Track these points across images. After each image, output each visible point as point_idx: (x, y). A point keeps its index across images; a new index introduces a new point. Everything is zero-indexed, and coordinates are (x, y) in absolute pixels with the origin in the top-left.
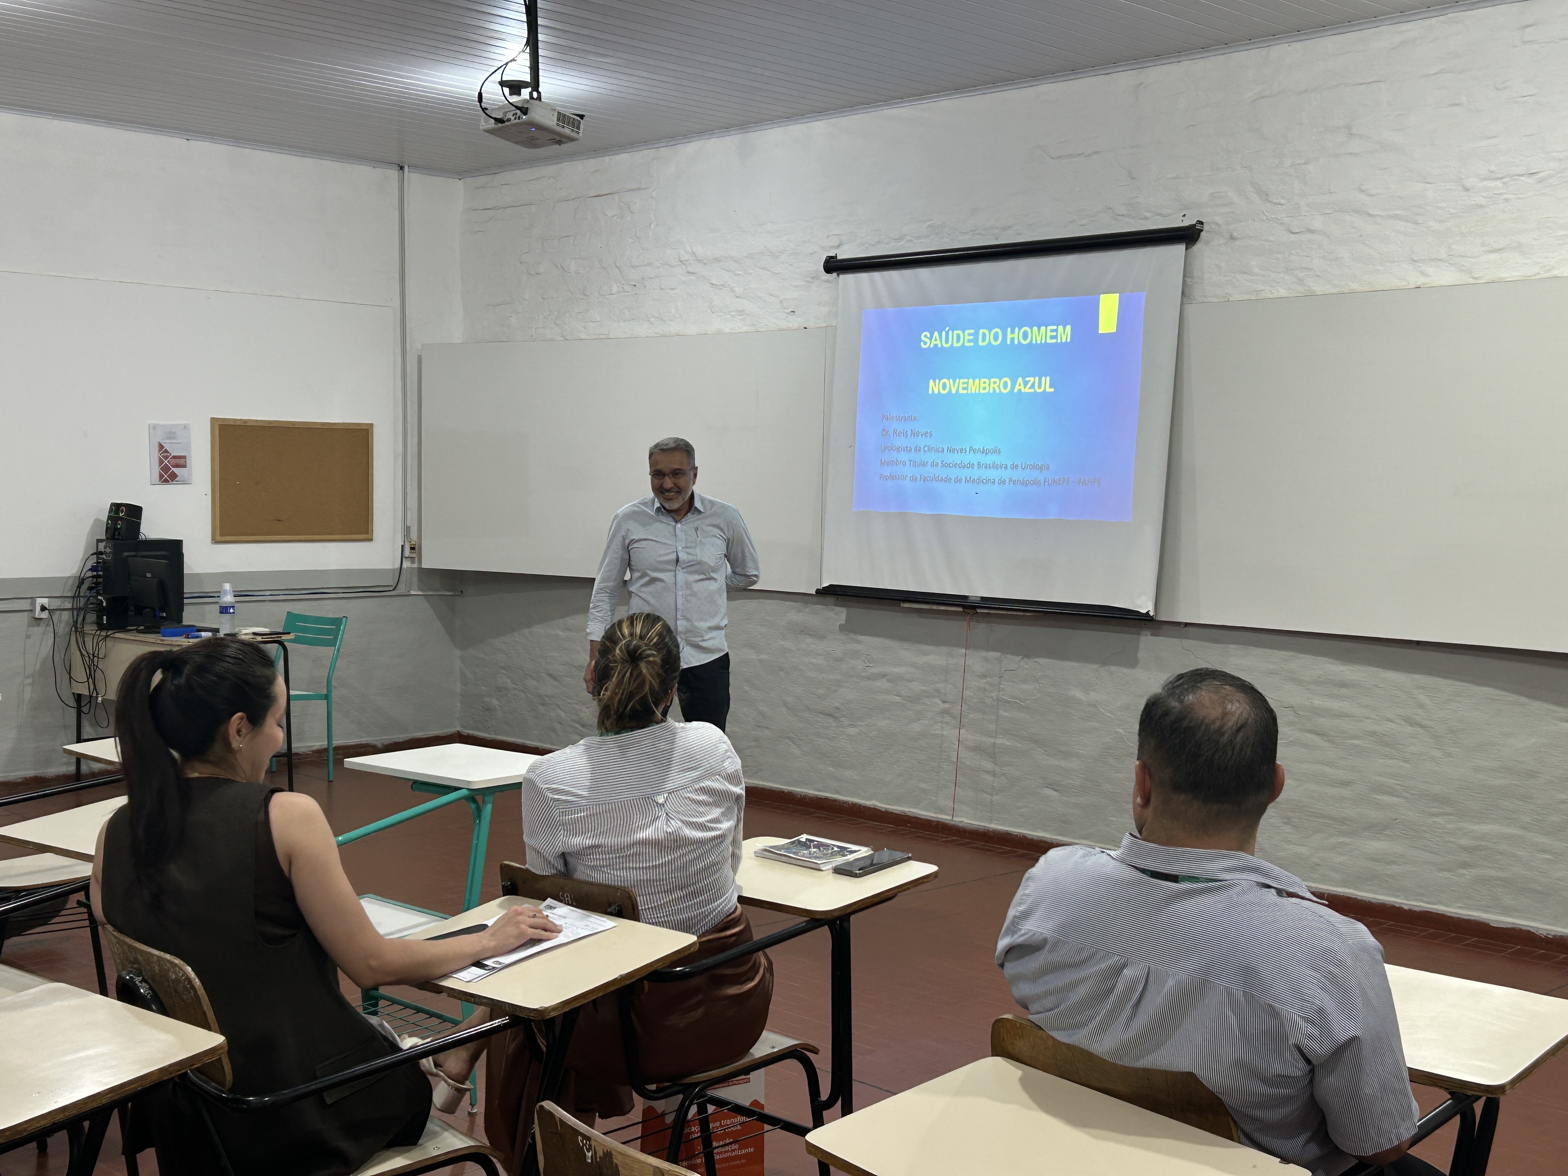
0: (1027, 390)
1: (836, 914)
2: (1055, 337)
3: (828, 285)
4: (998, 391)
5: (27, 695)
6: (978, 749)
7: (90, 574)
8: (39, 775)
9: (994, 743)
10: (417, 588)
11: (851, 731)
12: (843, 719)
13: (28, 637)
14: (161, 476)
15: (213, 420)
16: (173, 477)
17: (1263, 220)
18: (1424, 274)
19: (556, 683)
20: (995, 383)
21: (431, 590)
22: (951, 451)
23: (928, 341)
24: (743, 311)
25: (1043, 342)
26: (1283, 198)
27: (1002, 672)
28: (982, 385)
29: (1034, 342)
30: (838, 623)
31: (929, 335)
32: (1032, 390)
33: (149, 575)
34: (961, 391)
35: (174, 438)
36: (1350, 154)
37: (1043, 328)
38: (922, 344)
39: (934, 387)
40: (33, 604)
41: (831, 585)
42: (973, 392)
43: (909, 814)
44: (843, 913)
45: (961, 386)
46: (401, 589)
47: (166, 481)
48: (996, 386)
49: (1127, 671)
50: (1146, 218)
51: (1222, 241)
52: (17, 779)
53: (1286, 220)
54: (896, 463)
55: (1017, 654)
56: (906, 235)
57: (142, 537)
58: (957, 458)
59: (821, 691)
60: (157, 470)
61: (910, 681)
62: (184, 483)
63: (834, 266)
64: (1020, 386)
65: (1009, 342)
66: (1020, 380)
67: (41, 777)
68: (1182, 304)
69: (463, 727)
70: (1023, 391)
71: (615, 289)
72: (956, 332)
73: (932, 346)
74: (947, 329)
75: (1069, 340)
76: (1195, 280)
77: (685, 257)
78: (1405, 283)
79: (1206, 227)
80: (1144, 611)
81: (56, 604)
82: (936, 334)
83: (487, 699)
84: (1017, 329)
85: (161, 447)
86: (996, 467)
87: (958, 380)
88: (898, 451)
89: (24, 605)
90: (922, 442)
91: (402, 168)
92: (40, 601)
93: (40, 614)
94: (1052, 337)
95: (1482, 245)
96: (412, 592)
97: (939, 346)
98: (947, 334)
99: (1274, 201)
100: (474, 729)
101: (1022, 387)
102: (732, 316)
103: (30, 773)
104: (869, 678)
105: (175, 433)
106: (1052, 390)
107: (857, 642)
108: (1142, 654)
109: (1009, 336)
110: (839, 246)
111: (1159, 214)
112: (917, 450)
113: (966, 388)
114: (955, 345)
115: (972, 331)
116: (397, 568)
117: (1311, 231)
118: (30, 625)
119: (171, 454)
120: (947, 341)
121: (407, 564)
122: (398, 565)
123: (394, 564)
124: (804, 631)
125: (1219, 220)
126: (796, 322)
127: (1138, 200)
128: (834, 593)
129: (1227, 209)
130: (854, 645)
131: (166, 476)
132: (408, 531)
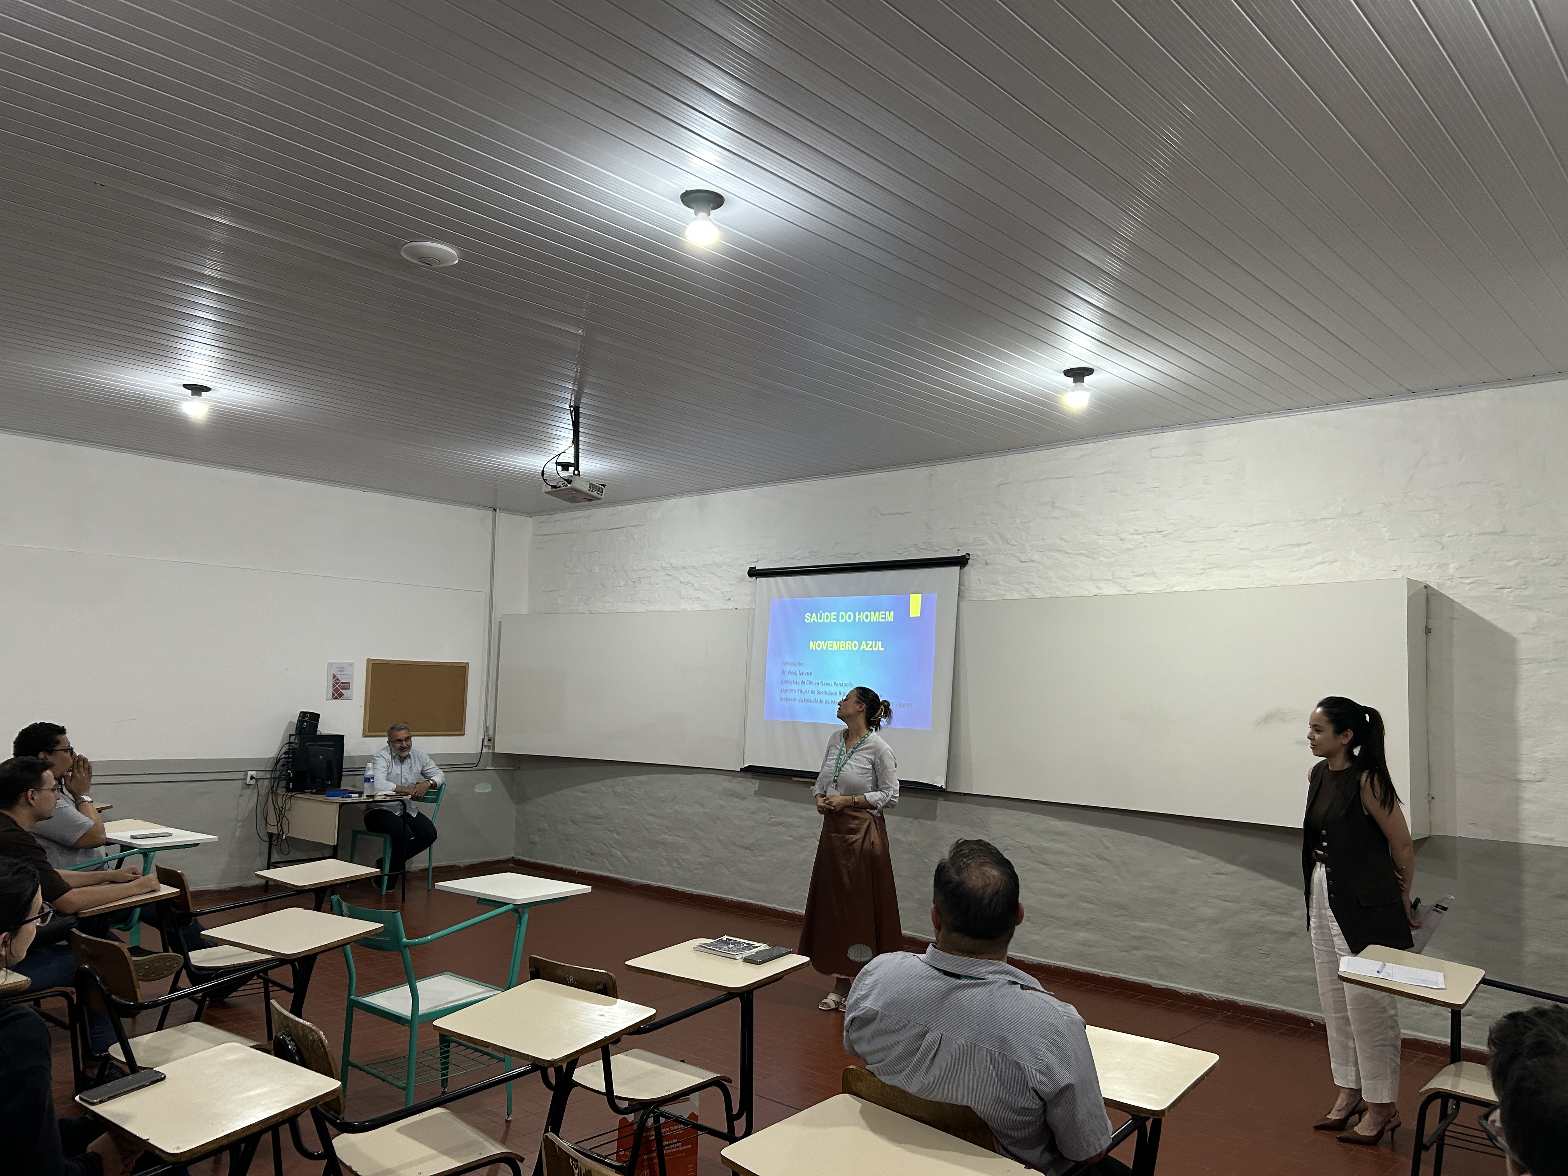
0: (868, 649)
1: (744, 990)
2: (885, 618)
3: (750, 584)
4: (850, 649)
5: (237, 834)
7: (284, 756)
8: (241, 886)
10: (490, 763)
11: (760, 858)
12: (756, 851)
13: (241, 796)
14: (333, 695)
15: (369, 660)
16: (341, 695)
17: (1004, 554)
18: (1099, 588)
19: (576, 827)
20: (849, 644)
21: (500, 766)
22: (823, 685)
23: (809, 618)
24: (698, 598)
25: (878, 621)
26: (1016, 541)
28: (841, 645)
29: (872, 621)
30: (754, 790)
31: (810, 615)
32: (871, 649)
33: (321, 757)
34: (829, 649)
35: (343, 671)
36: (1054, 518)
37: (877, 613)
38: (806, 620)
39: (813, 645)
40: (246, 775)
41: (750, 766)
42: (836, 649)
43: (796, 913)
44: (748, 989)
45: (829, 645)
46: (481, 766)
47: (336, 698)
48: (849, 646)
49: (929, 822)
50: (937, 551)
51: (980, 566)
52: (227, 888)
53: (1018, 554)
54: (791, 691)
57: (318, 733)
58: (826, 689)
59: (742, 833)
60: (331, 691)
61: (798, 827)
63: (754, 573)
64: (863, 647)
65: (857, 621)
66: (864, 643)
68: (958, 601)
69: (516, 854)
70: (866, 649)
71: (622, 583)
72: (826, 613)
73: (812, 622)
74: (821, 611)
75: (892, 620)
76: (967, 587)
77: (664, 565)
78: (1088, 593)
79: (971, 557)
80: (940, 786)
81: (261, 775)
82: (814, 614)
83: (531, 836)
84: (862, 613)
85: (334, 676)
87: (827, 642)
88: (792, 684)
89: (241, 775)
90: (806, 678)
91: (495, 510)
92: (250, 773)
93: (250, 781)
94: (882, 618)
95: (1132, 572)
96: (488, 768)
97: (816, 621)
98: (821, 614)
99: (1011, 543)
100: (522, 856)
101: (865, 647)
102: (692, 601)
103: (236, 884)
104: (772, 825)
105: (344, 668)
106: (883, 649)
107: (765, 801)
108: (938, 812)
109: (857, 616)
110: (757, 562)
111: (944, 549)
112: (803, 683)
113: (832, 647)
114: (826, 621)
115: (835, 613)
116: (479, 753)
117: (1032, 561)
118: (243, 788)
119: (340, 681)
120: (821, 619)
121: (485, 750)
122: (479, 751)
123: (477, 750)
124: (733, 794)
125: (979, 553)
126: (731, 605)
127: (931, 540)
128: (752, 771)
129: (984, 547)
130: (764, 803)
131: (336, 695)
132: (487, 729)
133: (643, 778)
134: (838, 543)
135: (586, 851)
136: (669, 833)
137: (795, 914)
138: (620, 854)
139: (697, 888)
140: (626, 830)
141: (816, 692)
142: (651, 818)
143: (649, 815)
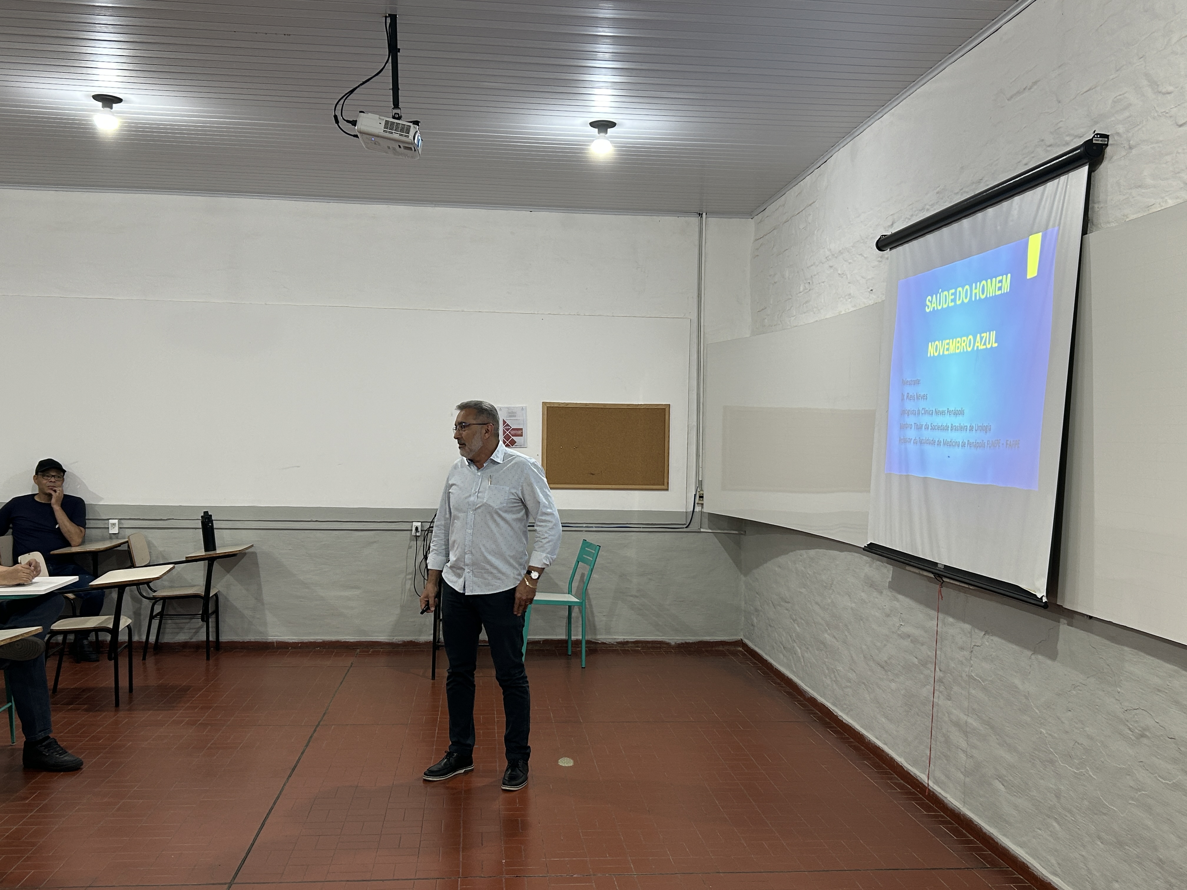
0: (982, 347)
2: (1001, 288)
3: (878, 262)
4: (965, 350)
6: (957, 724)
8: (413, 640)
9: (966, 722)
10: (707, 527)
11: (893, 686)
12: (889, 673)
13: (410, 547)
15: (544, 403)
16: (512, 442)
17: (1154, 118)
19: (774, 610)
20: (964, 341)
21: (719, 529)
22: (937, 413)
23: (930, 304)
24: (850, 294)
25: (994, 295)
26: (1171, 84)
27: (972, 646)
28: (957, 345)
29: (988, 296)
30: (888, 580)
31: (930, 300)
32: (985, 347)
34: (946, 352)
35: (515, 416)
37: (994, 279)
38: (927, 308)
39: (931, 349)
40: (413, 526)
41: (871, 543)
42: (952, 353)
43: (918, 778)
45: (946, 347)
46: (694, 527)
48: (964, 344)
49: (1049, 662)
50: (1067, 144)
51: (1123, 153)
52: (399, 641)
53: (1174, 111)
55: (981, 630)
56: (925, 205)
58: (940, 420)
59: (879, 644)
61: (922, 644)
62: (521, 447)
63: (882, 244)
65: (973, 299)
66: (978, 336)
67: (414, 642)
69: (744, 636)
70: (980, 348)
71: (802, 289)
72: (945, 293)
73: (932, 310)
74: (940, 290)
75: (1008, 290)
76: (1102, 205)
77: (828, 253)
80: (1039, 596)
83: (752, 617)
84: (978, 284)
86: (962, 428)
87: (944, 341)
88: (908, 415)
89: (408, 526)
90: (922, 404)
91: (700, 215)
92: (415, 524)
93: (415, 532)
94: (998, 289)
96: (702, 530)
97: (936, 309)
98: (940, 296)
99: (1164, 90)
101: (979, 344)
102: (845, 299)
104: (902, 636)
105: (516, 413)
106: (996, 345)
108: (1061, 646)
109: (974, 291)
110: (892, 225)
111: (1076, 136)
112: (919, 413)
113: (948, 349)
114: (943, 306)
115: (954, 291)
116: (690, 511)
118: (411, 540)
119: (511, 427)
120: (940, 303)
121: (698, 509)
122: (692, 509)
123: (687, 508)
124: (872, 585)
125: (1121, 129)
126: (871, 300)
127: (1060, 125)
128: (873, 549)
129: (1127, 114)
130: (895, 602)
131: (507, 442)
132: (700, 484)
133: (812, 552)
134: (962, 168)
135: (781, 643)
136: (829, 631)
137: (917, 780)
138: (799, 651)
139: (847, 714)
140: (803, 621)
141: (930, 428)
142: (817, 608)
143: (817, 603)
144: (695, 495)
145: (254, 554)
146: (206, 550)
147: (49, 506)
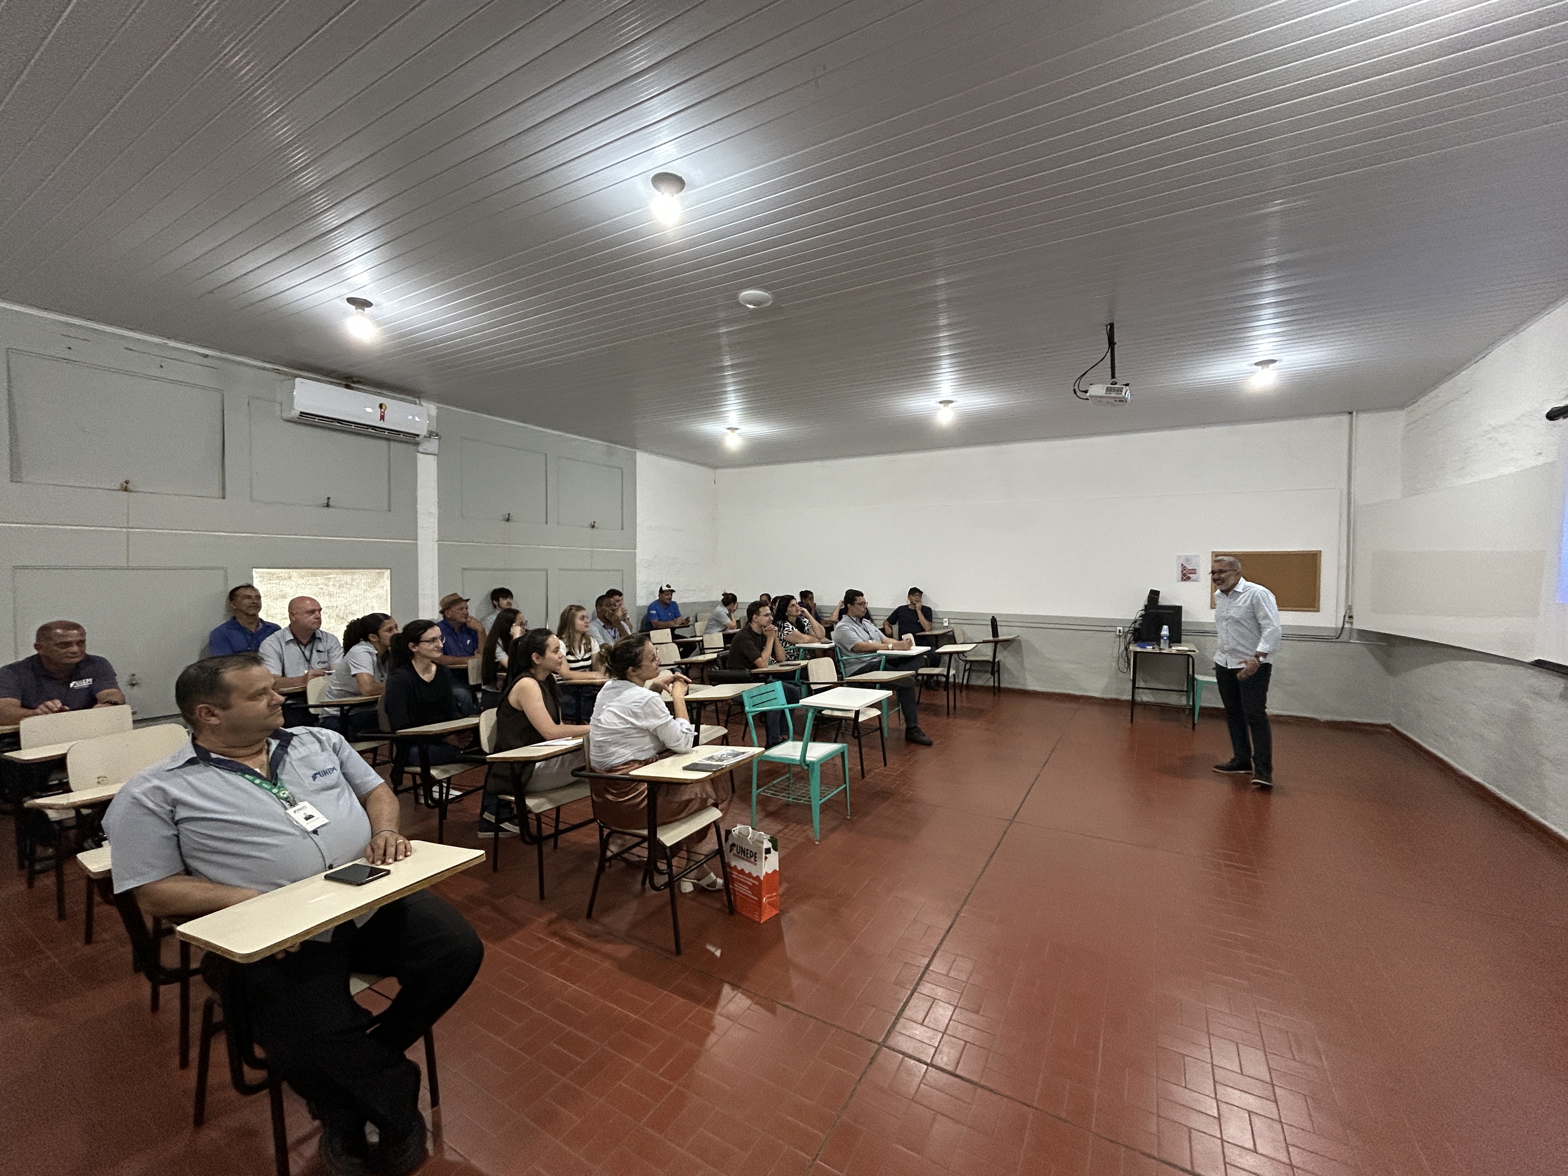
7: (1140, 619)
10: (1356, 639)
13: (1115, 642)
14: (1182, 578)
19: (1426, 706)
21: (1369, 641)
35: (1191, 561)
40: (1116, 629)
41: (1540, 660)
46: (1343, 639)
47: (1185, 580)
57: (1159, 604)
60: (1179, 575)
62: (1195, 581)
63: (1553, 415)
67: (1119, 699)
77: (1487, 428)
81: (1126, 629)
85: (1182, 565)
89: (1113, 629)
91: (1351, 413)
92: (1119, 628)
93: (1119, 633)
103: (1115, 696)
105: (1191, 559)
118: (1116, 637)
119: (1187, 569)
122: (1341, 626)
123: (1336, 625)
126: (1541, 460)
128: (1541, 664)
131: (1184, 578)
132: (1349, 608)
133: (1466, 663)
135: (1432, 730)
140: (1457, 717)
142: (1473, 708)
143: (1472, 704)
144: (1345, 616)
145: (1019, 640)
146: (994, 636)
147: (915, 611)
